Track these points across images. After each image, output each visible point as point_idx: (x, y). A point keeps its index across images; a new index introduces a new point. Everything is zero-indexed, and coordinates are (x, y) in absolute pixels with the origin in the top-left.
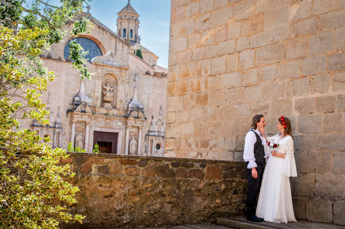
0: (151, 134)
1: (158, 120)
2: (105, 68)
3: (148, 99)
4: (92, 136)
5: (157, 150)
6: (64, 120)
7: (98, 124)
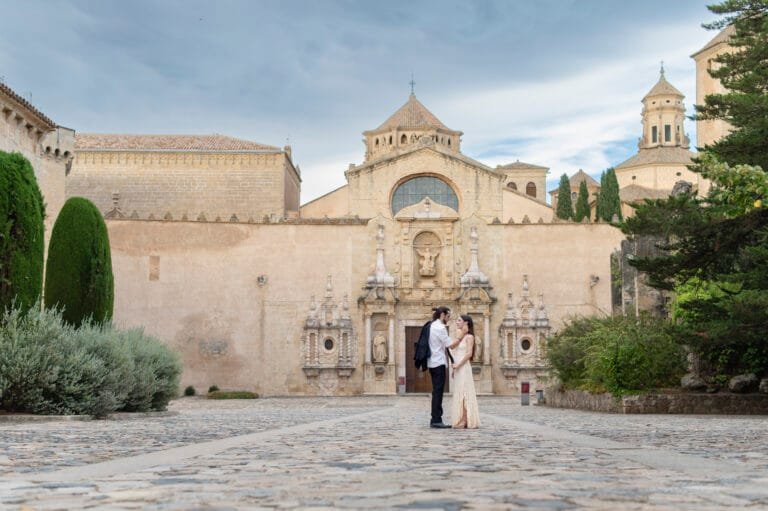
0: (507, 324)
1: (520, 299)
2: (414, 225)
3: (500, 264)
4: (402, 336)
5: (522, 350)
6: (355, 314)
7: (413, 316)
